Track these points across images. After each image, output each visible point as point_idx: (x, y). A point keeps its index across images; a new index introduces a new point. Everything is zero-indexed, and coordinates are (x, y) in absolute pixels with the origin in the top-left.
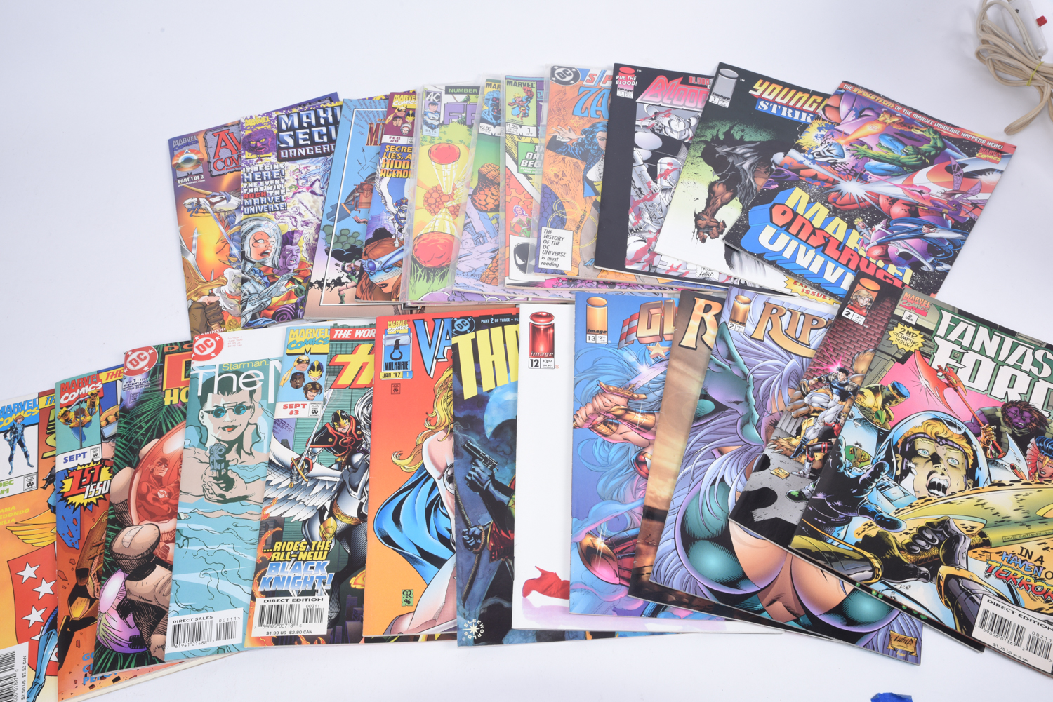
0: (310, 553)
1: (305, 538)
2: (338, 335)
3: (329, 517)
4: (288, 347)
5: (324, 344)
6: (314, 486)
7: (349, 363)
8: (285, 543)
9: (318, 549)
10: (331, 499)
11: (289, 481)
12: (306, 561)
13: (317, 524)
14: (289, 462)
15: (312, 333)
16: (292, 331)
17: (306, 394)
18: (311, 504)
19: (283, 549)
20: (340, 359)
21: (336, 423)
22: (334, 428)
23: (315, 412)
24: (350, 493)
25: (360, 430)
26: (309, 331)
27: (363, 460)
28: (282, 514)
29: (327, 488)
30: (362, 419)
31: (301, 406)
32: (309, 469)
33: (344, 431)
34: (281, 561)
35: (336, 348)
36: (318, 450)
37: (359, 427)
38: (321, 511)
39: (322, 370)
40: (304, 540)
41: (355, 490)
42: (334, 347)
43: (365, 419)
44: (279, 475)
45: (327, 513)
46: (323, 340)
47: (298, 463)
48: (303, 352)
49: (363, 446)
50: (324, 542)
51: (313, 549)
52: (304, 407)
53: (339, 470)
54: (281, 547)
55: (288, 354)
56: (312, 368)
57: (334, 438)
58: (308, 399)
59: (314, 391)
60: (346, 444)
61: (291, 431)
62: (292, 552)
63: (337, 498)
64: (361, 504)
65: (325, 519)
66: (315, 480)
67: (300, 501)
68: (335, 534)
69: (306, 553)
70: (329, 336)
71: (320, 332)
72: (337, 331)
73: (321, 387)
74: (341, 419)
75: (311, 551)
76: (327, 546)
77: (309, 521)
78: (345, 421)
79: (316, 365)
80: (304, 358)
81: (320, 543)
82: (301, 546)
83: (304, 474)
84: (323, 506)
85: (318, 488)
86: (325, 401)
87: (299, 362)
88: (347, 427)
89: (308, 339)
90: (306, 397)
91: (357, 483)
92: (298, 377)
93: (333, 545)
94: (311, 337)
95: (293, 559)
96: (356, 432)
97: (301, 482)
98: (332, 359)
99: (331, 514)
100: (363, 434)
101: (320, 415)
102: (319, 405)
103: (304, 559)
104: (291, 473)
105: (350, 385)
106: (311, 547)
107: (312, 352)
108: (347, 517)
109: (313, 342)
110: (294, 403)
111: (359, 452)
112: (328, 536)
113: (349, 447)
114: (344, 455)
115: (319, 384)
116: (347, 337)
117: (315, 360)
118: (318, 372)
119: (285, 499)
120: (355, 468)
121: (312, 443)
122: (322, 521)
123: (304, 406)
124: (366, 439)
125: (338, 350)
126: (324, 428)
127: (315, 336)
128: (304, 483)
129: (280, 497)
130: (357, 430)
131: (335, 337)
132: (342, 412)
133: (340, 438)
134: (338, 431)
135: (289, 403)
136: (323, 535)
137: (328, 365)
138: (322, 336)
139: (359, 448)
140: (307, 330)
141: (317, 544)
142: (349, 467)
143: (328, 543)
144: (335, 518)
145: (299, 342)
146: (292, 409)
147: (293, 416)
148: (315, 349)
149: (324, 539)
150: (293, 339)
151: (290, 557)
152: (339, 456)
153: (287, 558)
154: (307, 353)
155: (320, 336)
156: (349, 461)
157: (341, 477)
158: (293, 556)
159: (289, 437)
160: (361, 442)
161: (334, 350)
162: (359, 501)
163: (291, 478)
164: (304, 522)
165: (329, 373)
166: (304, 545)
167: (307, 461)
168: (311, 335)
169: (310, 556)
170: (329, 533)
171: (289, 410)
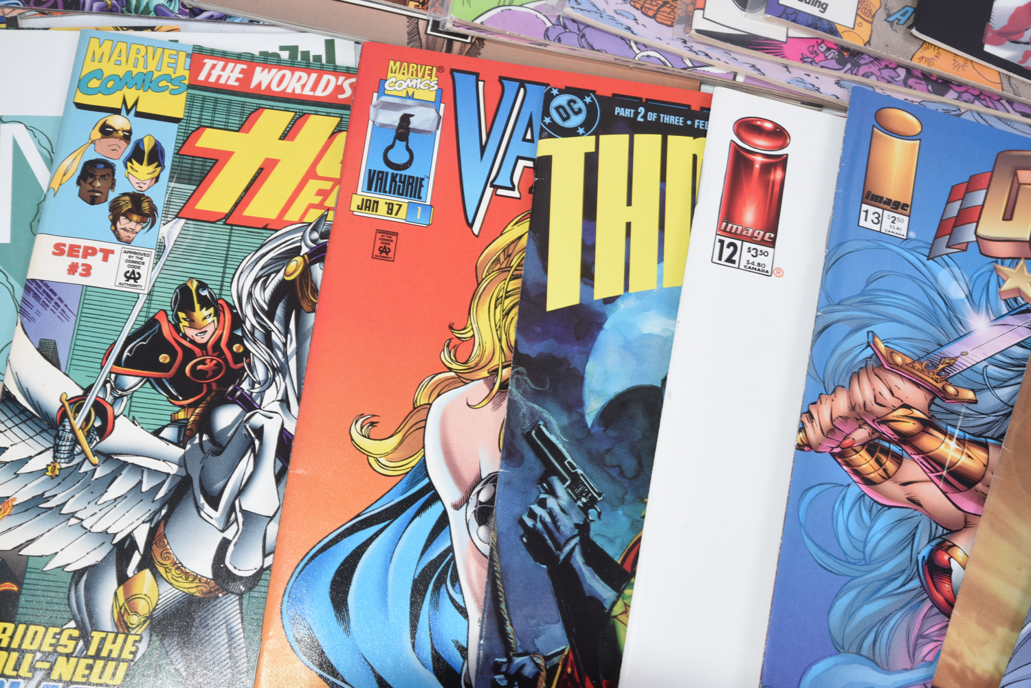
0: (84, 662)
1: (74, 618)
2: (209, 75)
3: (140, 567)
4: (81, 83)
5: (173, 93)
6: (111, 478)
7: (230, 154)
8: (22, 628)
9: (104, 653)
10: (151, 521)
11: (47, 458)
12: (71, 682)
13: (109, 584)
14: (53, 404)
15: (145, 57)
16: (94, 43)
17: (114, 221)
18: (99, 528)
19: (15, 645)
20: (210, 140)
21: (182, 315)
22: (177, 328)
23: (132, 276)
24: (199, 509)
25: (240, 340)
26: (138, 52)
27: (240, 423)
28: (21, 547)
29: (145, 488)
30: (249, 312)
31: (100, 255)
32: (103, 432)
33: (201, 340)
34: (7, 677)
35: (202, 108)
36: (130, 381)
37: (239, 333)
38: (124, 549)
39: (161, 165)
40: (72, 624)
41: (215, 506)
42: (198, 104)
43: (255, 314)
44: (24, 437)
45: (136, 558)
46: (171, 81)
47: (78, 410)
48: (118, 105)
49: (245, 386)
50: (121, 637)
51: (92, 651)
52: (105, 259)
53: (177, 444)
54: (12, 637)
55: (80, 106)
56: (137, 155)
57: (173, 355)
58: (119, 238)
59: (135, 217)
60: (203, 374)
61: (67, 318)
62: (39, 655)
63: (167, 518)
64: (225, 544)
65: (130, 571)
66: (116, 463)
67: (72, 515)
68: (150, 617)
69: (73, 661)
70: (187, 73)
71: (166, 60)
72: (209, 63)
73: (153, 209)
74: (197, 306)
75: (86, 657)
76: (129, 647)
77: (91, 573)
78: (205, 312)
79: (147, 147)
80: (118, 122)
81: (111, 636)
82: (64, 639)
83: (90, 442)
84: (130, 536)
85: (122, 485)
86: (161, 248)
87: (106, 131)
88: (210, 329)
89: (135, 71)
90: (115, 231)
91: (220, 485)
92: (98, 173)
93: (143, 647)
94: (140, 69)
95: (39, 675)
96: (230, 345)
97: (80, 465)
98: (188, 137)
99: (147, 562)
100: (247, 353)
101: (145, 283)
102: (146, 259)
103: (66, 677)
104: (57, 437)
105: (227, 216)
106: (87, 645)
107: (140, 109)
108: (187, 575)
109: (146, 82)
110: (83, 243)
111: (233, 402)
112: (134, 620)
113: (209, 385)
114: (194, 405)
115: (150, 202)
116: (232, 82)
117: (147, 133)
118: (151, 168)
119: (34, 505)
120: (218, 445)
121: (118, 362)
122: (123, 579)
123: (107, 254)
124: (252, 368)
125: (207, 115)
126: (152, 323)
127: (152, 66)
128: (86, 467)
129: (23, 497)
130: (233, 339)
131: (202, 77)
132: (202, 285)
133: (189, 355)
134: (185, 337)
135: (68, 242)
136: (121, 615)
137: (177, 153)
138: (170, 71)
139: (235, 390)
140: (134, 47)
141: (103, 640)
142: (205, 438)
143: (131, 639)
144: (156, 574)
145: (113, 77)
146: (75, 260)
147: (77, 279)
148: (150, 102)
149: (123, 627)
150: (96, 66)
151: (33, 669)
152: (182, 407)
153: (24, 671)
154: (128, 111)
155: (166, 70)
156: (205, 423)
157: (183, 463)
158: (39, 665)
159: (62, 334)
160: (238, 375)
161: (196, 113)
162: (220, 536)
163: (56, 449)
164: (78, 574)
165: (178, 175)
166: (71, 638)
167: (99, 408)
168: (141, 61)
169: (82, 670)
170: (136, 613)
171: (67, 261)
